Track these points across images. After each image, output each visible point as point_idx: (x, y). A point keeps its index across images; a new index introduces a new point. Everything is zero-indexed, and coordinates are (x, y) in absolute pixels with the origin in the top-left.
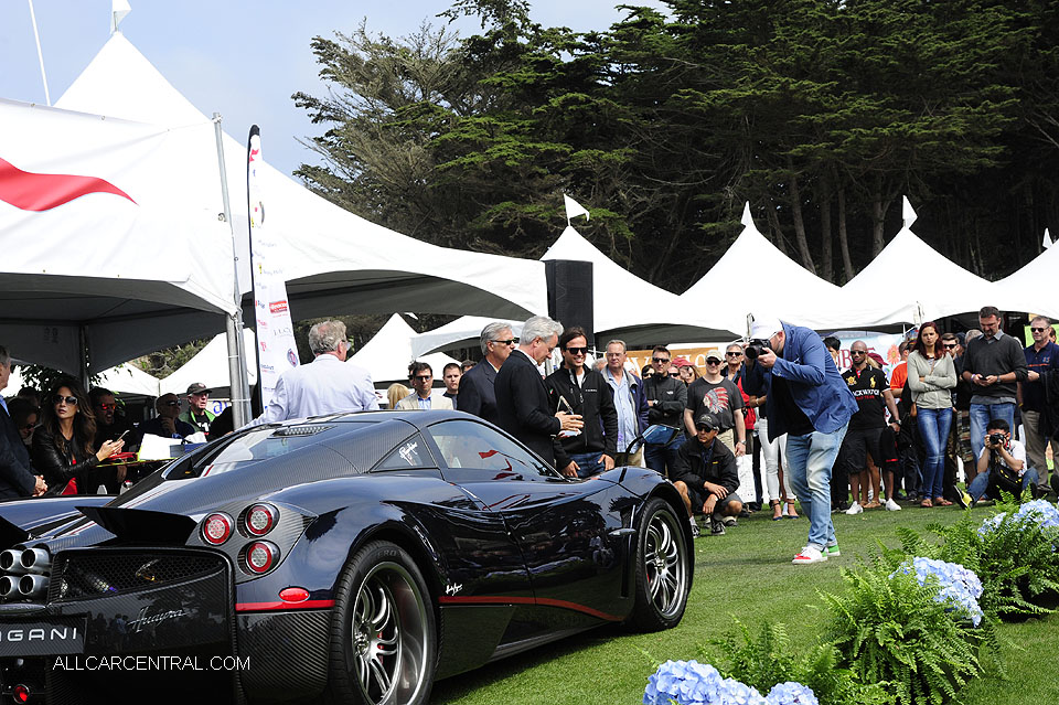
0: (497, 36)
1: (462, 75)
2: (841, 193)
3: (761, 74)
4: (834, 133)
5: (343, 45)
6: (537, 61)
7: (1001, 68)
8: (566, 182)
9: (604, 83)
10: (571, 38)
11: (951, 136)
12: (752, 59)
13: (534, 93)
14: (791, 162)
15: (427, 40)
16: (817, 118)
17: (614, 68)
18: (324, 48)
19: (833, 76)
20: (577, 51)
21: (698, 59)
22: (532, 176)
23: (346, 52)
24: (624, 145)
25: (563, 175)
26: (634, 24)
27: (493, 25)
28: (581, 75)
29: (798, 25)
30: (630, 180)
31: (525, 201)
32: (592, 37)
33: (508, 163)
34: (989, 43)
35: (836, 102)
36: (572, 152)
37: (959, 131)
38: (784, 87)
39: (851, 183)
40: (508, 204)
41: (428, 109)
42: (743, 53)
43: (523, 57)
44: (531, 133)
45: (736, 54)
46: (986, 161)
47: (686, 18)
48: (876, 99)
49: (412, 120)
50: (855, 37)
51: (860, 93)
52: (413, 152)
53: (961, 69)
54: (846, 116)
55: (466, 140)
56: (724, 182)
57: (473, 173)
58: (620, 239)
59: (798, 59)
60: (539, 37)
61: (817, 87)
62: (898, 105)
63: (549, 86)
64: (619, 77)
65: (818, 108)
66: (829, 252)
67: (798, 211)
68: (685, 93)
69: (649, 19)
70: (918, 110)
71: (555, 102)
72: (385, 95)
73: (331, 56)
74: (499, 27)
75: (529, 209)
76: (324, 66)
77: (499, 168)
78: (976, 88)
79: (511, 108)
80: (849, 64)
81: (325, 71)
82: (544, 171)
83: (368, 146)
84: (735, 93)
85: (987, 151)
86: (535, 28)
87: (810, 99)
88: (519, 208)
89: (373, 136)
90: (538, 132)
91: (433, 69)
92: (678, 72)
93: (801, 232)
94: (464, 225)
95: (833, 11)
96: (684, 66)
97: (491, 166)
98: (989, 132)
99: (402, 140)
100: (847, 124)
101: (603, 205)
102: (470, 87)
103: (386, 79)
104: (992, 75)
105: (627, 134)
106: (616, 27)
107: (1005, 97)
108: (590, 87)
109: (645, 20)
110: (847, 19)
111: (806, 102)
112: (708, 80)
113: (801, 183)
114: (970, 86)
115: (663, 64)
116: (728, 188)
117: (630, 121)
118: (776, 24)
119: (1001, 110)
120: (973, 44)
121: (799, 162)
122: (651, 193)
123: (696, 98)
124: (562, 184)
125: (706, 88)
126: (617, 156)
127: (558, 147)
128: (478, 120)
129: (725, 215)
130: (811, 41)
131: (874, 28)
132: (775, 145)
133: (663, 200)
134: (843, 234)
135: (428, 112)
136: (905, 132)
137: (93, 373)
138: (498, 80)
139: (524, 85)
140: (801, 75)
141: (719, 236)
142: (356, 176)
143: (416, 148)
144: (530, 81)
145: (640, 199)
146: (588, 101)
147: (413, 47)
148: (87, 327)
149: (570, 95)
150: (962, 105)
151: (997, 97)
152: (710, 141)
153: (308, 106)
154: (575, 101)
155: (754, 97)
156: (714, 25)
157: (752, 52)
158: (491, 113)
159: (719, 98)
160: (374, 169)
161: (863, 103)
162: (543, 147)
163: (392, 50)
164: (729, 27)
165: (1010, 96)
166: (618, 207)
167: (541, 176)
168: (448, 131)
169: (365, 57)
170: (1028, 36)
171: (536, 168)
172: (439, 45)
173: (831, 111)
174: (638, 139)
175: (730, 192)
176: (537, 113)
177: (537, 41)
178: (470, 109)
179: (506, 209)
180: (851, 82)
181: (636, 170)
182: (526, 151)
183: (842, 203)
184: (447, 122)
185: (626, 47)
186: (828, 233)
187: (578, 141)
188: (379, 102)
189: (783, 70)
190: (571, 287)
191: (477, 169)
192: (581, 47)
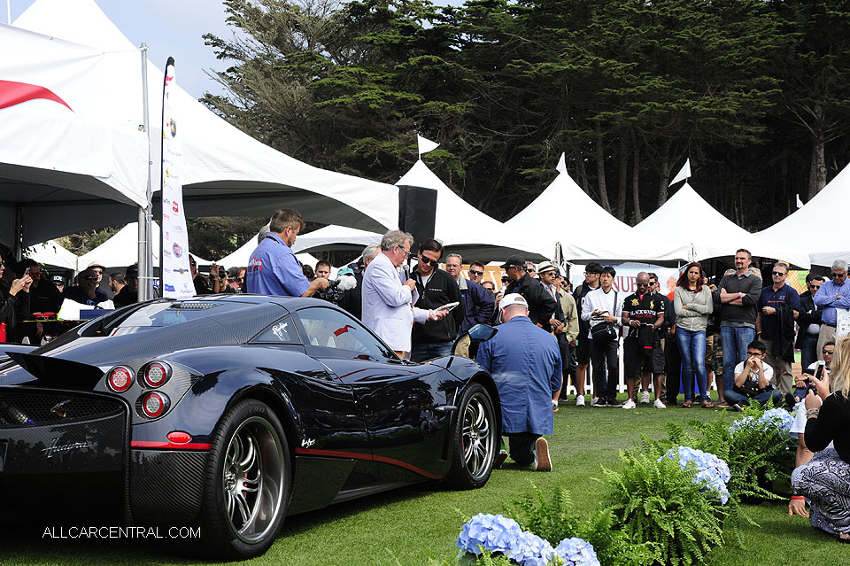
0: (372, 2)
1: (342, 32)
2: (637, 152)
3: (579, 53)
4: (633, 104)
6: (402, 26)
7: (769, 64)
8: (417, 125)
9: (455, 48)
10: (431, 9)
11: (726, 114)
12: (573, 41)
13: (397, 51)
14: (599, 124)
15: (316, 1)
16: (619, 92)
17: (464, 36)
19: (636, 58)
20: (435, 21)
21: (531, 36)
22: (390, 118)
23: (249, 5)
24: (466, 100)
25: (416, 119)
26: (482, 3)
28: (436, 41)
29: (613, 15)
30: (470, 128)
31: (383, 138)
32: (448, 10)
33: (372, 106)
34: (763, 42)
35: (635, 80)
36: (423, 102)
37: (732, 111)
38: (595, 63)
39: (644, 146)
40: (369, 139)
41: (311, 57)
42: (564, 36)
43: (393, 22)
44: (393, 84)
46: (753, 139)
47: (524, 2)
48: (669, 79)
49: (299, 64)
51: (656, 74)
52: (298, 91)
53: (738, 61)
54: (642, 91)
55: (339, 86)
56: (544, 136)
57: (344, 111)
59: (608, 43)
60: (406, 6)
61: (622, 65)
62: (685, 86)
63: (411, 46)
64: (467, 45)
65: (620, 84)
66: (624, 199)
67: (601, 164)
68: (515, 64)
70: (701, 91)
71: (413, 61)
72: (278, 43)
73: (237, 7)
75: (386, 144)
76: (231, 15)
77: (363, 109)
78: (749, 77)
79: (379, 62)
80: (649, 50)
81: (230, 19)
82: (401, 115)
83: (262, 83)
84: (556, 67)
85: (752, 129)
87: (616, 76)
88: (378, 143)
89: (267, 75)
90: (398, 84)
91: (319, 25)
92: (514, 45)
93: (602, 181)
94: (333, 152)
95: (640, 6)
96: (519, 42)
97: (358, 106)
98: (755, 114)
99: (290, 80)
100: (644, 98)
102: (346, 42)
103: (280, 30)
104: (763, 69)
105: (470, 92)
106: (468, 4)
107: (772, 86)
108: (443, 51)
109: (492, 1)
110: (651, 14)
111: (612, 78)
112: (537, 53)
113: (605, 142)
114: (745, 75)
115: (503, 38)
116: (547, 141)
117: (473, 81)
118: (594, 12)
119: (766, 97)
120: (750, 42)
121: (606, 124)
122: (484, 140)
123: (526, 67)
124: (415, 127)
125: (534, 60)
126: (459, 108)
127: (411, 97)
128: (350, 70)
129: (542, 163)
130: (620, 29)
131: (671, 23)
133: (495, 146)
134: (636, 186)
135: (311, 60)
136: (690, 107)
137: (25, 246)
138: (371, 38)
139: (391, 45)
140: (611, 56)
141: (536, 180)
142: (250, 106)
143: (301, 88)
144: (396, 41)
145: (475, 144)
146: (439, 62)
147: (303, 5)
148: (23, 208)
149: (426, 56)
150: (738, 90)
151: (764, 87)
152: (535, 103)
153: (214, 45)
154: (429, 62)
155: (571, 71)
157: (572, 35)
158: (363, 64)
159: (545, 68)
160: (265, 102)
161: (657, 82)
162: (400, 95)
163: (287, 7)
165: (775, 86)
166: (457, 150)
167: (398, 118)
168: (326, 76)
169: (265, 10)
170: (794, 40)
171: (395, 112)
172: (326, 6)
173: (632, 87)
174: (478, 95)
175: (548, 145)
176: (398, 68)
177: (404, 10)
178: (347, 60)
179: (368, 143)
180: (651, 64)
181: (474, 119)
182: (386, 98)
183: (637, 160)
184: (326, 69)
185: (475, 22)
186: (623, 183)
187: (429, 93)
188: (273, 48)
189: (596, 51)
190: (418, 209)
191: (347, 109)
192: (439, 17)
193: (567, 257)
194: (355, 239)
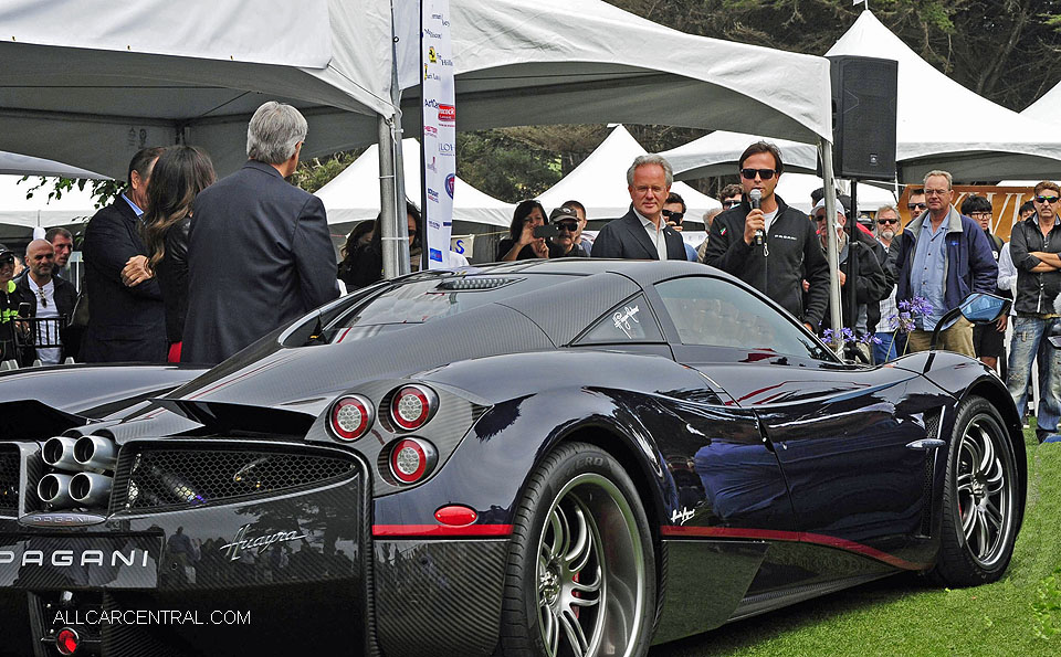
58: (936, 33)
148: (187, 129)
190: (865, 96)
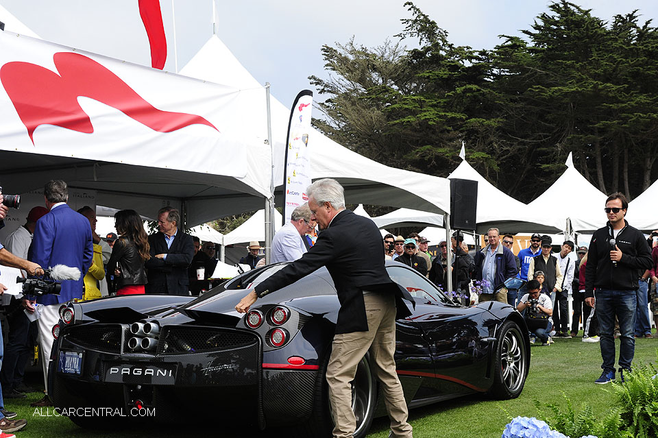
0: (428, 49)
1: (406, 72)
2: (626, 151)
3: (582, 79)
4: (624, 115)
5: (340, 51)
6: (450, 65)
8: (462, 136)
9: (489, 80)
10: (471, 53)
12: (578, 70)
13: (447, 83)
14: (596, 131)
15: (387, 50)
16: (613, 106)
17: (495, 71)
18: (329, 52)
19: (626, 81)
20: (474, 61)
21: (545, 68)
22: (442, 132)
23: (340, 54)
24: (498, 116)
25: (461, 132)
26: (508, 46)
27: (426, 43)
28: (476, 74)
29: (607, 51)
30: (500, 137)
31: (438, 146)
32: (483, 53)
33: (430, 123)
35: (626, 97)
36: (467, 119)
39: (632, 146)
40: (428, 147)
41: (386, 90)
42: (572, 66)
43: (442, 62)
44: (444, 107)
45: (568, 66)
47: (539, 44)
48: (651, 96)
49: (376, 96)
50: (640, 59)
51: (641, 93)
52: (375, 114)
54: (632, 106)
55: (406, 109)
56: (556, 141)
57: (409, 128)
58: (491, 171)
59: (605, 70)
60: (453, 51)
61: (615, 87)
63: (456, 80)
64: (497, 77)
65: (615, 100)
66: (616, 185)
67: (599, 160)
68: (536, 88)
69: (518, 44)
71: (459, 90)
72: (361, 81)
73: (332, 57)
74: (429, 44)
75: (441, 150)
76: (328, 62)
77: (424, 125)
79: (434, 91)
80: (635, 75)
81: (327, 65)
82: (450, 128)
83: (350, 110)
84: (565, 89)
86: (450, 46)
87: (611, 95)
88: (434, 149)
89: (353, 104)
90: (448, 107)
91: (390, 67)
92: (532, 75)
93: (600, 173)
94: (401, 157)
95: (628, 44)
96: (536, 73)
97: (420, 124)
99: (369, 107)
100: (632, 110)
101: (483, 151)
102: (410, 79)
103: (363, 71)
105: (500, 110)
106: (498, 47)
108: (480, 82)
109: (516, 44)
110: (636, 49)
111: (608, 97)
112: (550, 81)
113: (602, 144)
115: (524, 70)
116: (558, 144)
117: (502, 103)
118: (593, 50)
121: (602, 131)
122: (511, 145)
123: (542, 91)
124: (460, 137)
125: (549, 86)
126: (493, 123)
127: (458, 116)
128: (413, 98)
129: (555, 160)
130: (614, 61)
131: (652, 55)
132: (588, 121)
133: (519, 149)
134: (626, 175)
135: (385, 92)
137: (189, 228)
138: (427, 75)
139: (442, 79)
140: (607, 80)
141: (551, 172)
142: (341, 125)
143: (377, 112)
144: (445, 76)
145: (505, 148)
146: (479, 90)
147: (379, 54)
148: (186, 201)
149: (468, 86)
152: (549, 117)
153: (317, 84)
154: (470, 90)
155: (577, 92)
156: (556, 49)
157: (577, 65)
158: (422, 93)
159: (556, 91)
160: (352, 122)
161: (642, 98)
162: (450, 115)
163: (367, 55)
164: (565, 51)
166: (492, 152)
167: (449, 131)
168: (396, 103)
169: (351, 58)
171: (445, 127)
172: (395, 53)
173: (623, 102)
174: (507, 113)
175: (559, 147)
176: (448, 96)
177: (451, 53)
178: (410, 91)
179: (428, 149)
180: (636, 85)
181: (504, 131)
182: (440, 117)
183: (626, 156)
184: (396, 98)
185: (503, 59)
186: (616, 174)
187: (471, 113)
188: (358, 84)
189: (596, 77)
190: (464, 195)
191: (411, 125)
192: (476, 58)
193: (575, 229)
194: (418, 218)
